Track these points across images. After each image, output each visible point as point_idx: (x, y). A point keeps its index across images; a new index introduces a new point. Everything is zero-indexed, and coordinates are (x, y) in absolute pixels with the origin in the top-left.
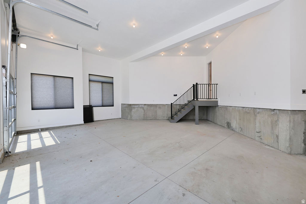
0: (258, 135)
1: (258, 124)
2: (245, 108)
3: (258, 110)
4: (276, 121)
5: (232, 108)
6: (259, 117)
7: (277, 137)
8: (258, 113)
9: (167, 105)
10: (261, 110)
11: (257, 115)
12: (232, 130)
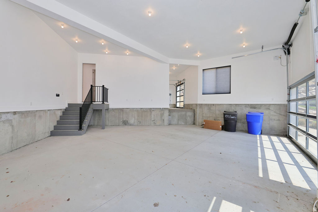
0: (154, 122)
1: (153, 116)
2: (143, 109)
3: (153, 109)
4: (163, 113)
5: (129, 109)
6: (153, 113)
7: (164, 120)
8: (153, 111)
9: (49, 112)
10: (155, 109)
11: (152, 112)
12: (130, 125)
